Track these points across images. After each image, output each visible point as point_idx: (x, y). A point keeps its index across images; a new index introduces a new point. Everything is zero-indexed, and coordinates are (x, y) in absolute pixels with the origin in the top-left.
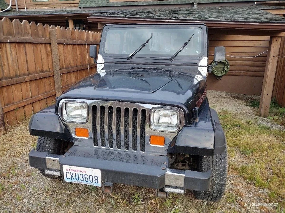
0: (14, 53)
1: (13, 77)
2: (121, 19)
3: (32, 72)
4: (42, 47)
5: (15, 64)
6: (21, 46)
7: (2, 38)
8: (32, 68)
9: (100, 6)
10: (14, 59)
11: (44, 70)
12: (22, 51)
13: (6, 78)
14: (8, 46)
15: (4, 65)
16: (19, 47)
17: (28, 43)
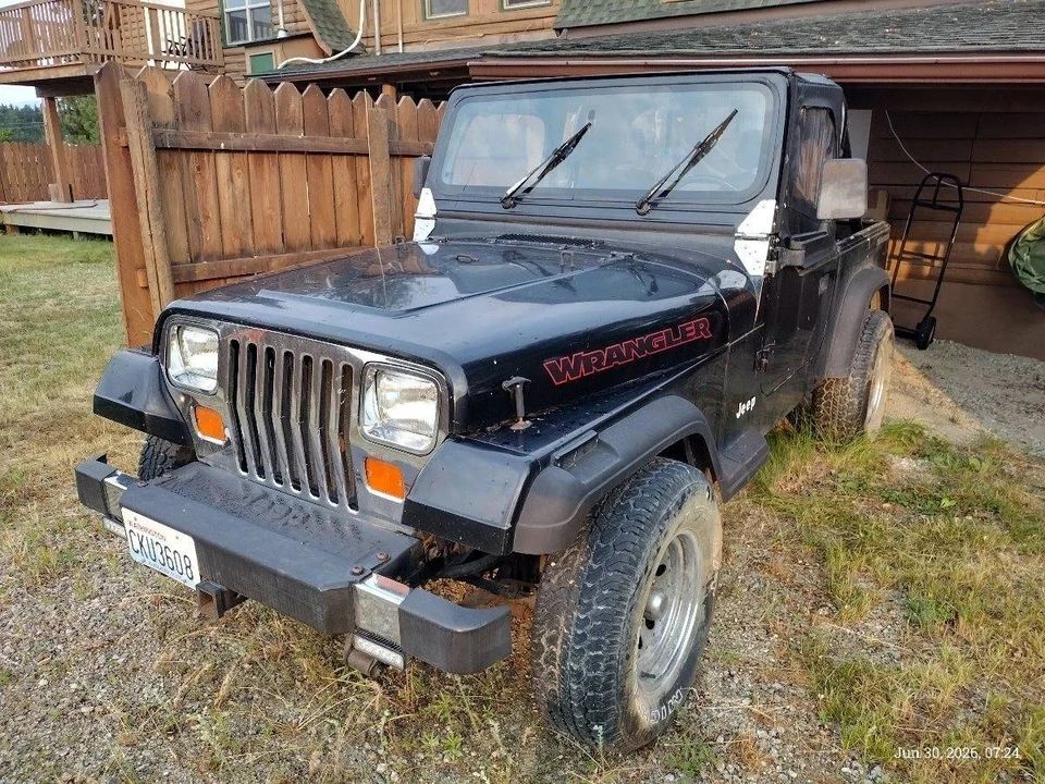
0: (239, 182)
1: (232, 256)
2: (571, 62)
3: (297, 243)
4: (341, 165)
5: (240, 215)
6: (266, 159)
7: (204, 139)
8: (299, 231)
9: (625, 19)
10: (239, 201)
11: (342, 239)
12: (267, 176)
13: (209, 258)
14: (222, 159)
15: (207, 217)
16: (259, 165)
17: (291, 152)
